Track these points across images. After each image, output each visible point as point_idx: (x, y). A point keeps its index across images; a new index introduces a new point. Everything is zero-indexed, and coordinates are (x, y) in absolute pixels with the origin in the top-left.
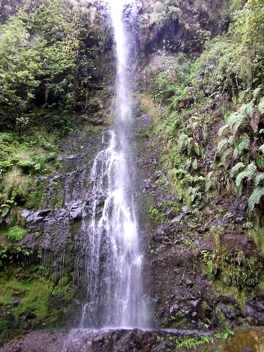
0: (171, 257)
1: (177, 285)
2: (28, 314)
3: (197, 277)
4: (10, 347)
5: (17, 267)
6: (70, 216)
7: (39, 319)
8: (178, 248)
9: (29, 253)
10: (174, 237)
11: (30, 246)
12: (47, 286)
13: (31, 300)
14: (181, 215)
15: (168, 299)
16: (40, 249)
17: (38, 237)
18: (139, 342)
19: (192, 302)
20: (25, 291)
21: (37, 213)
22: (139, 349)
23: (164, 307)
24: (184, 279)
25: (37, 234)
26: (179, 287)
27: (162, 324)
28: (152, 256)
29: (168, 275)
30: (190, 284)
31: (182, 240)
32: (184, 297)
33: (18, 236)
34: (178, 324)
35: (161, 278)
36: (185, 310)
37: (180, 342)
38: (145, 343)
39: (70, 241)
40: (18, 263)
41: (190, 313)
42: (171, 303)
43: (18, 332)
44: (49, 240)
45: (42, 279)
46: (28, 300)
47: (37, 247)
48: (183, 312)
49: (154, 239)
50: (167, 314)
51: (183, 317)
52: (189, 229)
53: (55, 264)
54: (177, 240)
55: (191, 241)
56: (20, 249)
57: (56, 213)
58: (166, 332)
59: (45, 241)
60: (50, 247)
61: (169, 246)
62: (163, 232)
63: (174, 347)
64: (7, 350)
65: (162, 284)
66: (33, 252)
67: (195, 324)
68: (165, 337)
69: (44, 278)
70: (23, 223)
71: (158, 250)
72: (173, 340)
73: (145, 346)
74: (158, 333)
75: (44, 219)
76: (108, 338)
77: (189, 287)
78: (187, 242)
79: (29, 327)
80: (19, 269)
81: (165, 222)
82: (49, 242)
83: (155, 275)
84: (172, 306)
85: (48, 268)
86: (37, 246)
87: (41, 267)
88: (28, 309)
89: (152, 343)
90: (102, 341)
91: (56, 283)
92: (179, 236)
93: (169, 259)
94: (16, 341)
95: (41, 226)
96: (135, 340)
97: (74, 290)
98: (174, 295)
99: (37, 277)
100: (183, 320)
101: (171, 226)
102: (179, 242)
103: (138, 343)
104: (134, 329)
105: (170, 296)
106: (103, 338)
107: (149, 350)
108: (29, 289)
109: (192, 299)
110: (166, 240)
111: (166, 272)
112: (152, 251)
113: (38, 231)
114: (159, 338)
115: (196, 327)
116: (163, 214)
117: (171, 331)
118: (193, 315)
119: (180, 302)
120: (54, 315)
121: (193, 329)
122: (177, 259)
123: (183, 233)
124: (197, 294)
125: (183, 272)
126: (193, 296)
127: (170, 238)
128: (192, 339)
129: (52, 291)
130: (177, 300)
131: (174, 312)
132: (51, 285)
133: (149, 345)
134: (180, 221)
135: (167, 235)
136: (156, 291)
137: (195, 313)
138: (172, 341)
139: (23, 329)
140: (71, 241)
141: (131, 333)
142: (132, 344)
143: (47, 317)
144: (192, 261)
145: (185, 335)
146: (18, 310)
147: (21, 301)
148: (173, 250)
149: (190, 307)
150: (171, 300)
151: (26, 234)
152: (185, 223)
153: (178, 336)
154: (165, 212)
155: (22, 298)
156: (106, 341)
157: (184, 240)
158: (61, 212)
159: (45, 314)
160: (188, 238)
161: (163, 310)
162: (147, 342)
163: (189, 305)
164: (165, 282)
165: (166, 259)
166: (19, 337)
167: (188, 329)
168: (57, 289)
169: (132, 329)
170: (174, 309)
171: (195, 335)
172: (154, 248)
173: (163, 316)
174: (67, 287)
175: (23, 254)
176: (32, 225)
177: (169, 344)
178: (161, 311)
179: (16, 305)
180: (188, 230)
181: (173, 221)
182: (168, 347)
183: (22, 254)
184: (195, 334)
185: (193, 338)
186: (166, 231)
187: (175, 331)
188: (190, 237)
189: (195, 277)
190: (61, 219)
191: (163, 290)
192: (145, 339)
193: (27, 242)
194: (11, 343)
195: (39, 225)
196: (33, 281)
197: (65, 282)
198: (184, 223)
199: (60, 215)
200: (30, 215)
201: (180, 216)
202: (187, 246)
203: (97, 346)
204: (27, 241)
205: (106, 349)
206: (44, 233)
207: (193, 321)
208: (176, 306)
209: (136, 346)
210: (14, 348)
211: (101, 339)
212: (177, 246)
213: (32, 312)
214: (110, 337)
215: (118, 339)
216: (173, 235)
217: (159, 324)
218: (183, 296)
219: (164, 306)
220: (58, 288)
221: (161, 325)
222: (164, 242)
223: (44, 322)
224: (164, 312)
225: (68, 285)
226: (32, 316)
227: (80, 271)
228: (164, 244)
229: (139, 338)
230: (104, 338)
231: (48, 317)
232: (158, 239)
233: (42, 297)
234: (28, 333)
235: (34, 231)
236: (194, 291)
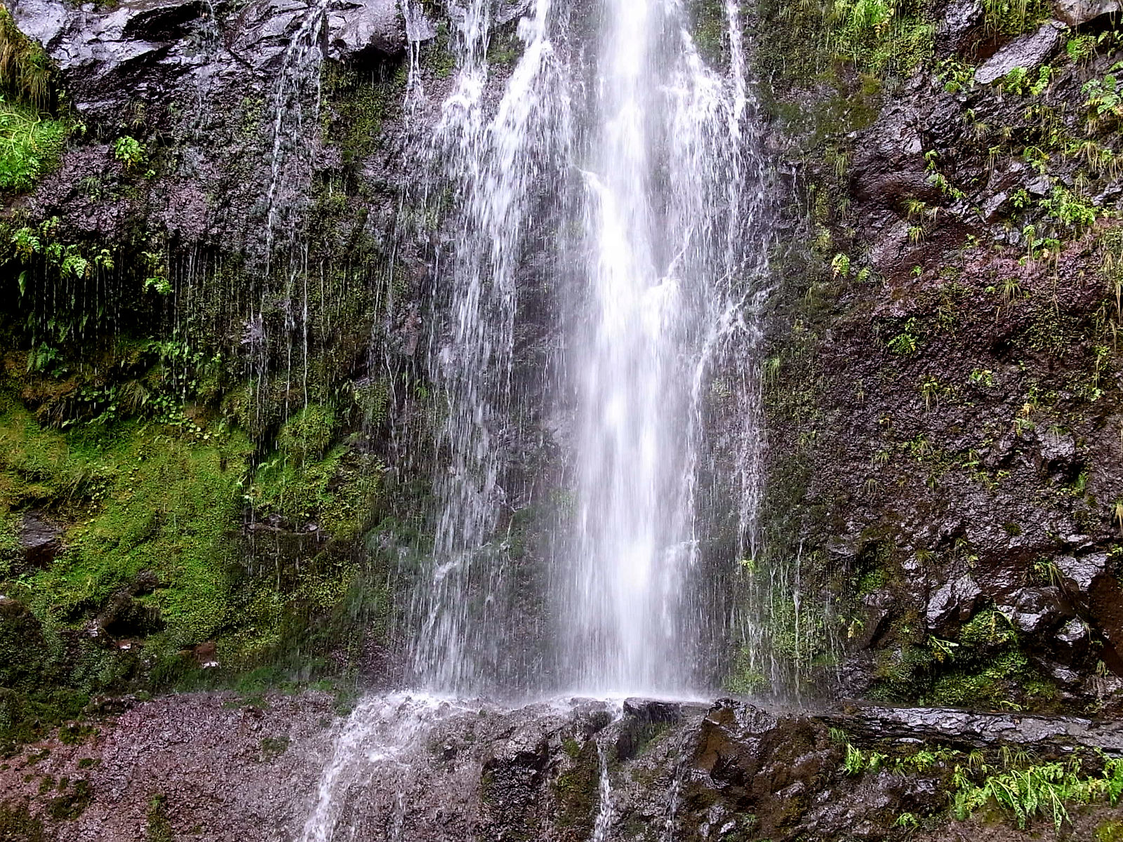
0: (956, 297)
1: (980, 468)
2: (112, 607)
3: (1111, 419)
4: (28, 779)
5: (25, 346)
6: (331, 39)
7: (179, 636)
8: (1005, 243)
9: (93, 263)
10: (984, 178)
11: (93, 220)
12: (215, 457)
13: (126, 532)
14: (1047, 34)
15: (919, 546)
16: (155, 240)
17: (140, 168)
18: (741, 773)
19: (1067, 562)
20: (83, 485)
21: (121, 18)
22: (739, 810)
23: (894, 590)
24: (1025, 431)
25: (130, 148)
26: (993, 478)
27: (879, 681)
28: (835, 290)
29: (933, 404)
30: (1061, 459)
31: (1036, 196)
32: (1017, 534)
33: (12, 158)
34: (971, 683)
35: (885, 426)
36: (1021, 609)
37: (978, 780)
38: (774, 775)
39: (335, 195)
40: (31, 321)
41: (1052, 625)
42: (937, 570)
43: (63, 703)
44: (203, 189)
45: (183, 416)
46: (109, 534)
47: (136, 230)
48: (1009, 618)
49: (854, 188)
50: (911, 625)
51: (1005, 648)
52: (1091, 122)
53: (253, 331)
54: (1002, 197)
55: (1096, 200)
56: (34, 241)
57: (240, 20)
58: (898, 724)
59: (184, 195)
60: (215, 231)
61: (953, 231)
62: (916, 146)
63: (940, 805)
64: (10, 794)
65: (892, 459)
66: (115, 256)
67: (1073, 688)
68: (892, 750)
69: (192, 412)
70: (36, 81)
71: (875, 254)
72: (939, 768)
73: (773, 792)
74: (851, 732)
75: (163, 53)
76: (570, 749)
77: (1058, 477)
78: (1066, 206)
79: (127, 677)
80: (38, 359)
81: (935, 80)
82: (207, 200)
83: (851, 408)
84: (942, 583)
85: (210, 352)
86: (133, 224)
87: (168, 348)
88: (115, 584)
89: (813, 779)
90: (538, 759)
91: (267, 443)
92: (1016, 167)
93: (945, 312)
94: (59, 748)
95: (149, 102)
96: (720, 762)
97: (373, 482)
98: (956, 524)
99: (149, 406)
100: (1006, 664)
101: (970, 104)
102: (1019, 211)
103: (738, 779)
104: (718, 706)
105: (934, 530)
106: (544, 746)
107: (795, 812)
108: (108, 470)
109: (1067, 549)
110: (934, 196)
111: (917, 391)
112: (840, 262)
113: (138, 134)
114: (854, 755)
115: (1078, 705)
116: (924, 29)
117: (930, 722)
118: (1064, 638)
119: (992, 561)
120: (263, 620)
121: (1060, 712)
122: (992, 313)
123: (1047, 149)
124: (1104, 520)
125: (1026, 389)
126: (1078, 533)
127: (957, 184)
128: (1052, 767)
129: (247, 484)
130: (973, 553)
131: (954, 617)
132: (236, 452)
133: (797, 786)
134: (1034, 74)
135: (940, 164)
136: (851, 499)
137: (1077, 629)
138: (930, 772)
139: (95, 689)
140: (341, 197)
141: (696, 721)
142: (700, 783)
143: (225, 629)
144: (1088, 323)
145: (1011, 744)
146: (57, 585)
147: (70, 535)
148: (972, 258)
149: (1052, 590)
150: (937, 549)
151: (63, 149)
152: (1067, 87)
153: (967, 749)
154: (940, 17)
155: (72, 519)
156: (559, 757)
157: (1048, 195)
158: (269, 14)
159: (213, 611)
160: (1080, 180)
161: (885, 604)
162: (788, 774)
163: (1047, 584)
164: (909, 448)
165: (924, 314)
166: (75, 731)
167: (1027, 713)
168: (271, 475)
169: (706, 700)
170: (951, 601)
171: (1067, 748)
172: (855, 241)
173: (882, 641)
174: (331, 464)
175: (56, 270)
176: (93, 93)
177: (914, 788)
178: (872, 610)
179: (40, 558)
180: (1080, 134)
181: (986, 74)
182: (909, 803)
183: (47, 268)
184: (1069, 739)
185: (1054, 761)
186: (933, 137)
187: (952, 721)
188: (1093, 176)
189: (1100, 423)
190: (276, 60)
191: (894, 491)
192: (778, 757)
193: (69, 199)
194: (33, 760)
195: (136, 96)
196: (129, 424)
197: (317, 436)
198: (1061, 87)
199: (267, 30)
200: (73, 29)
201: (1034, 43)
202: (1064, 234)
203: (512, 786)
204: (74, 193)
205: (559, 800)
206: (170, 142)
207: (1063, 673)
208: (967, 587)
209: (725, 792)
210: (49, 782)
211: (530, 749)
212: (1003, 231)
213: (136, 601)
214: (579, 738)
215: (625, 750)
216: (981, 165)
217: (856, 681)
218: (1013, 532)
219: (895, 582)
220: (279, 469)
221: (870, 687)
222: (915, 206)
223: (210, 655)
224: (892, 617)
225: (336, 455)
226: (136, 620)
227: (406, 375)
228: (917, 219)
229: (743, 750)
230: (546, 747)
231: (228, 627)
232: (882, 190)
233: (192, 517)
234: (121, 708)
235: (106, 129)
236: (1086, 499)
